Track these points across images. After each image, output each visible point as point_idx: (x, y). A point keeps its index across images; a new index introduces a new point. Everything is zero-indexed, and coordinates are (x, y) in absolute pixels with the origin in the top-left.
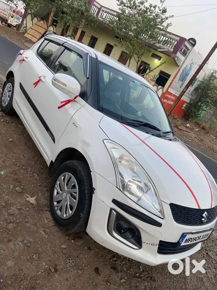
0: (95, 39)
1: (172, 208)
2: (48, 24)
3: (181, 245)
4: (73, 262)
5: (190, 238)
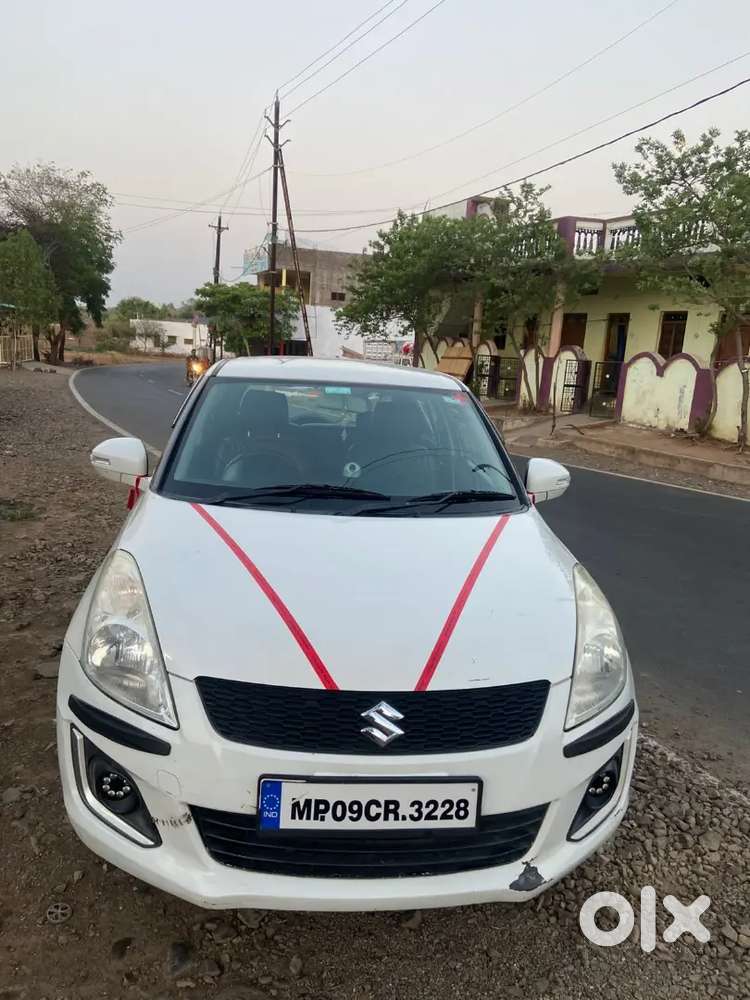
0: (621, 321)
1: (206, 693)
2: (471, 344)
3: (282, 826)
4: (63, 915)
5: (316, 801)
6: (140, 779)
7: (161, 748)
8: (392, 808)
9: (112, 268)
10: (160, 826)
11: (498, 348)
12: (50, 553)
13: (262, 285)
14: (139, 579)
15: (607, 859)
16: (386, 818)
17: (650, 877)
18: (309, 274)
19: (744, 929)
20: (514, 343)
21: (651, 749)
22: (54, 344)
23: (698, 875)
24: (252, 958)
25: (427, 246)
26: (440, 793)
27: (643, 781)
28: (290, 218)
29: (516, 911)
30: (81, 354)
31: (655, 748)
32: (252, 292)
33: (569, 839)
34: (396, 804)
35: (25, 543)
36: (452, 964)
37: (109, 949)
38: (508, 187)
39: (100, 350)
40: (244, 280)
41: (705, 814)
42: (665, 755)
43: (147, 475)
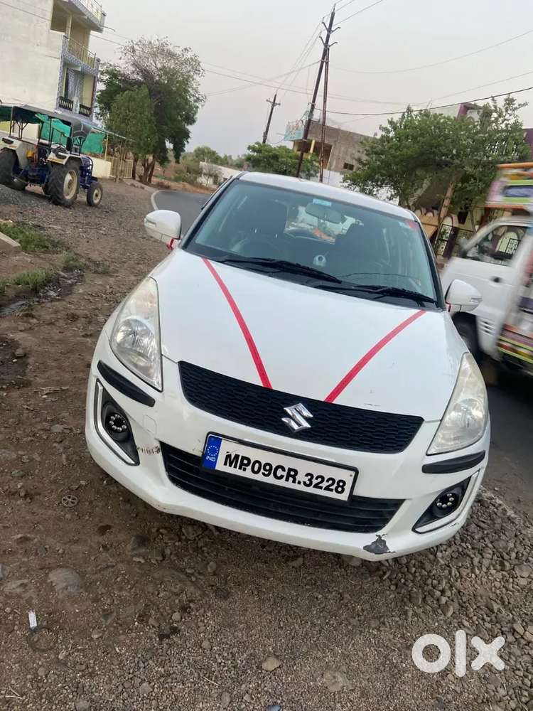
1: (184, 373)
2: (439, 215)
3: (217, 468)
4: (72, 502)
5: (242, 457)
6: (133, 419)
7: (149, 401)
8: (292, 474)
9: (194, 121)
10: (140, 453)
11: (460, 222)
12: (114, 296)
13: (295, 150)
14: (156, 295)
15: (442, 562)
16: (287, 480)
17: (471, 581)
18: (331, 146)
19: (529, 628)
20: (472, 220)
21: (497, 505)
22: (146, 170)
23: (507, 590)
24: (185, 556)
25: (422, 135)
26: (328, 472)
27: (484, 522)
28: (325, 102)
29: (368, 575)
30: (163, 180)
31: (500, 505)
32: (287, 154)
33: (413, 530)
34: (296, 472)
35: (99, 287)
36: (316, 594)
37: (96, 529)
38: (495, 98)
39: (177, 180)
40: (283, 144)
41: (525, 553)
42: (506, 511)
43: (179, 239)
